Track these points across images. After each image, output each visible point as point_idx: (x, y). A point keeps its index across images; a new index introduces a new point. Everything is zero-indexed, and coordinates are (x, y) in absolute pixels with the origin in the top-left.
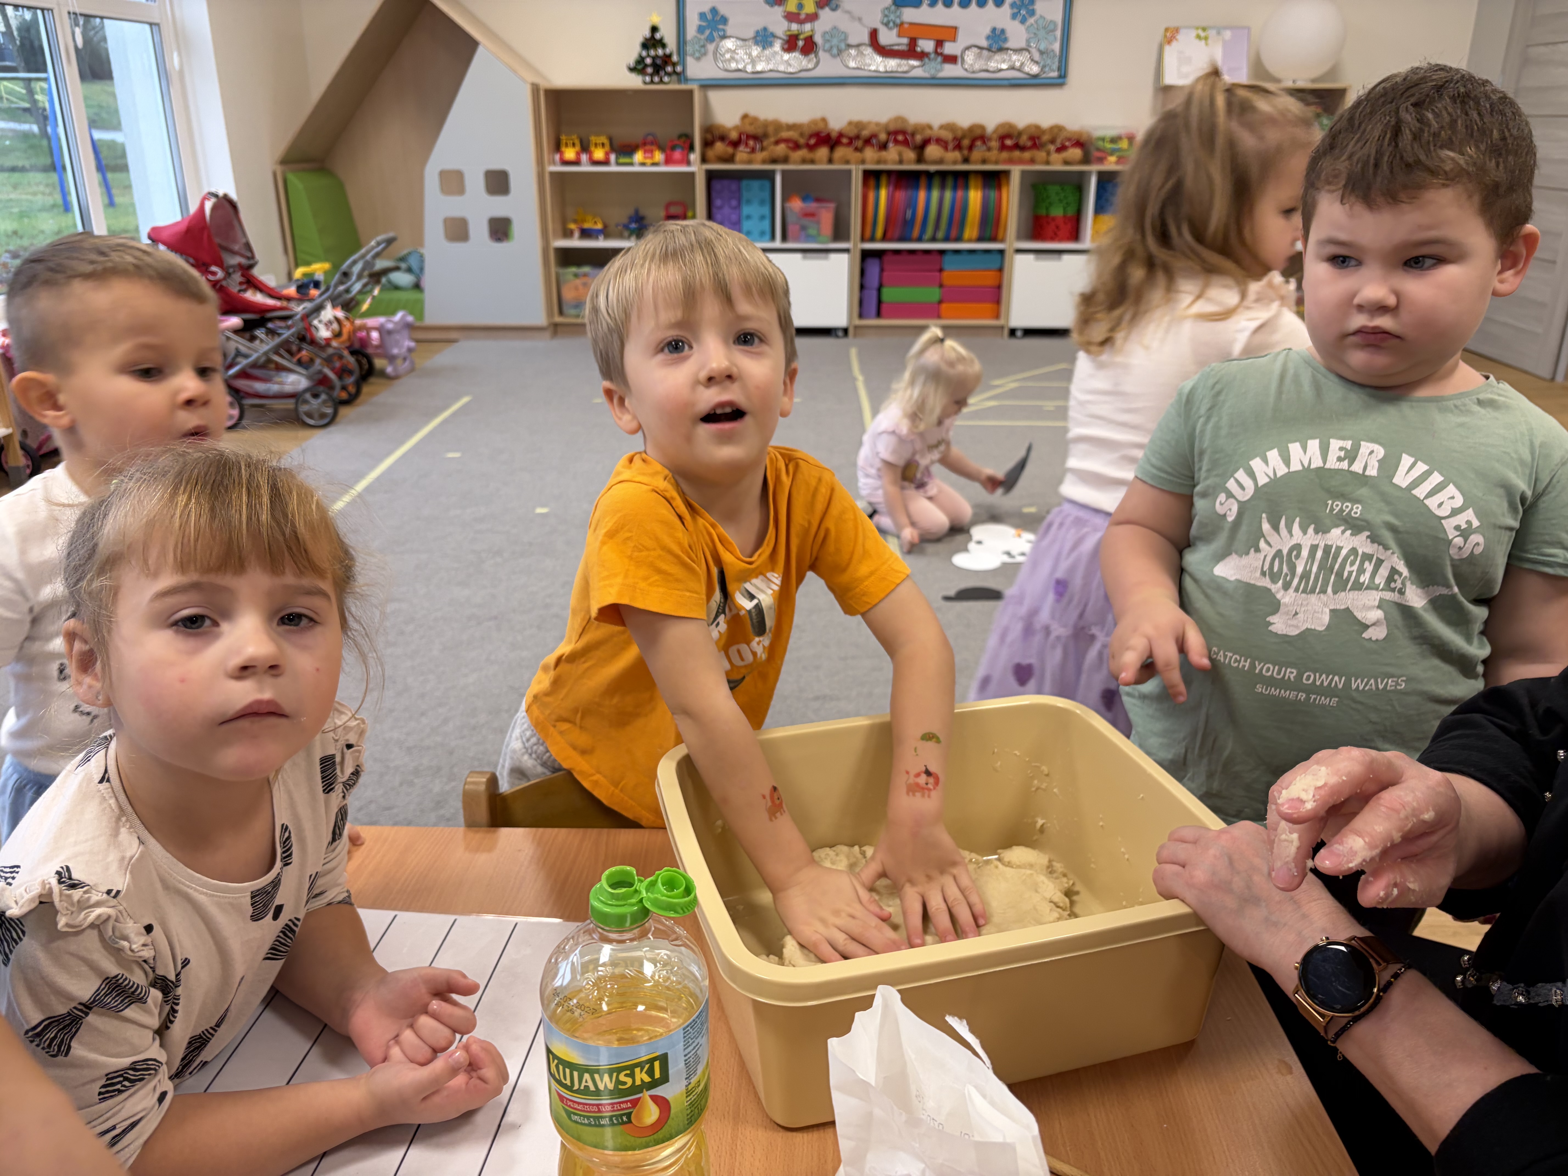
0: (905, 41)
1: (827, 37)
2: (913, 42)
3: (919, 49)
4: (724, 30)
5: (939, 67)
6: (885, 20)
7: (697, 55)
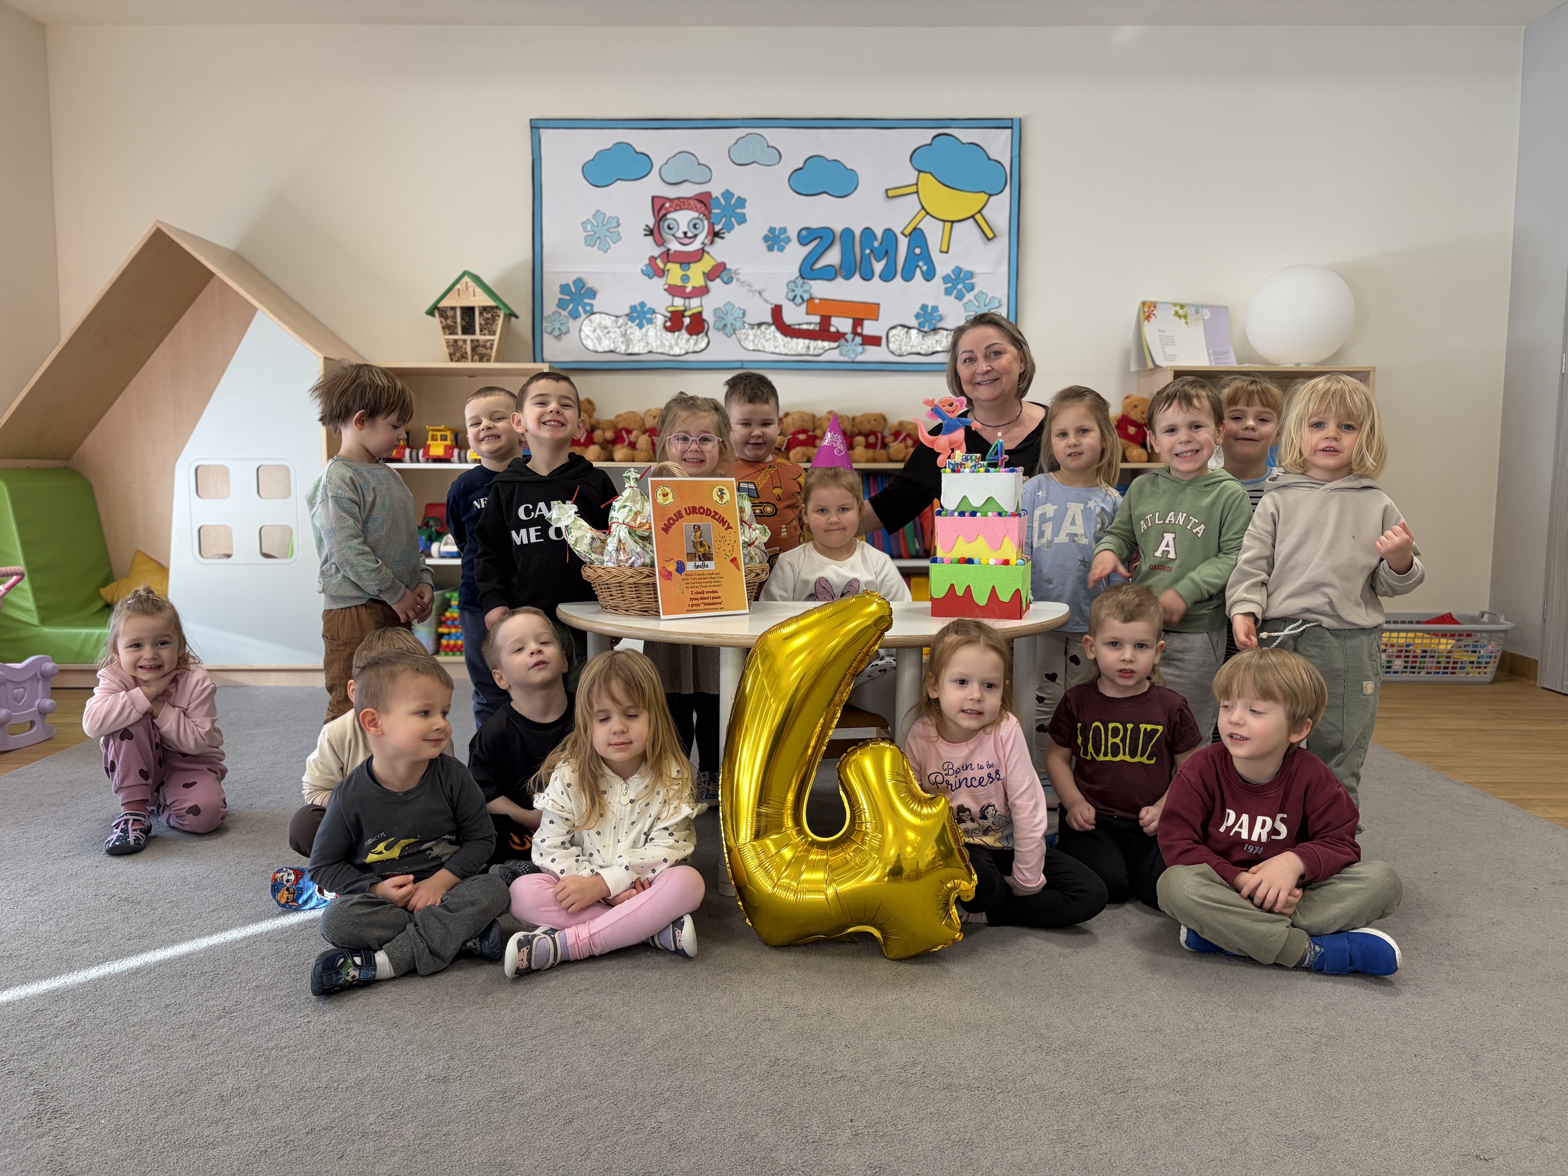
0: (817, 319)
1: (720, 314)
2: (825, 321)
3: (833, 329)
4: (592, 305)
5: (860, 349)
6: (791, 296)
7: (557, 333)
